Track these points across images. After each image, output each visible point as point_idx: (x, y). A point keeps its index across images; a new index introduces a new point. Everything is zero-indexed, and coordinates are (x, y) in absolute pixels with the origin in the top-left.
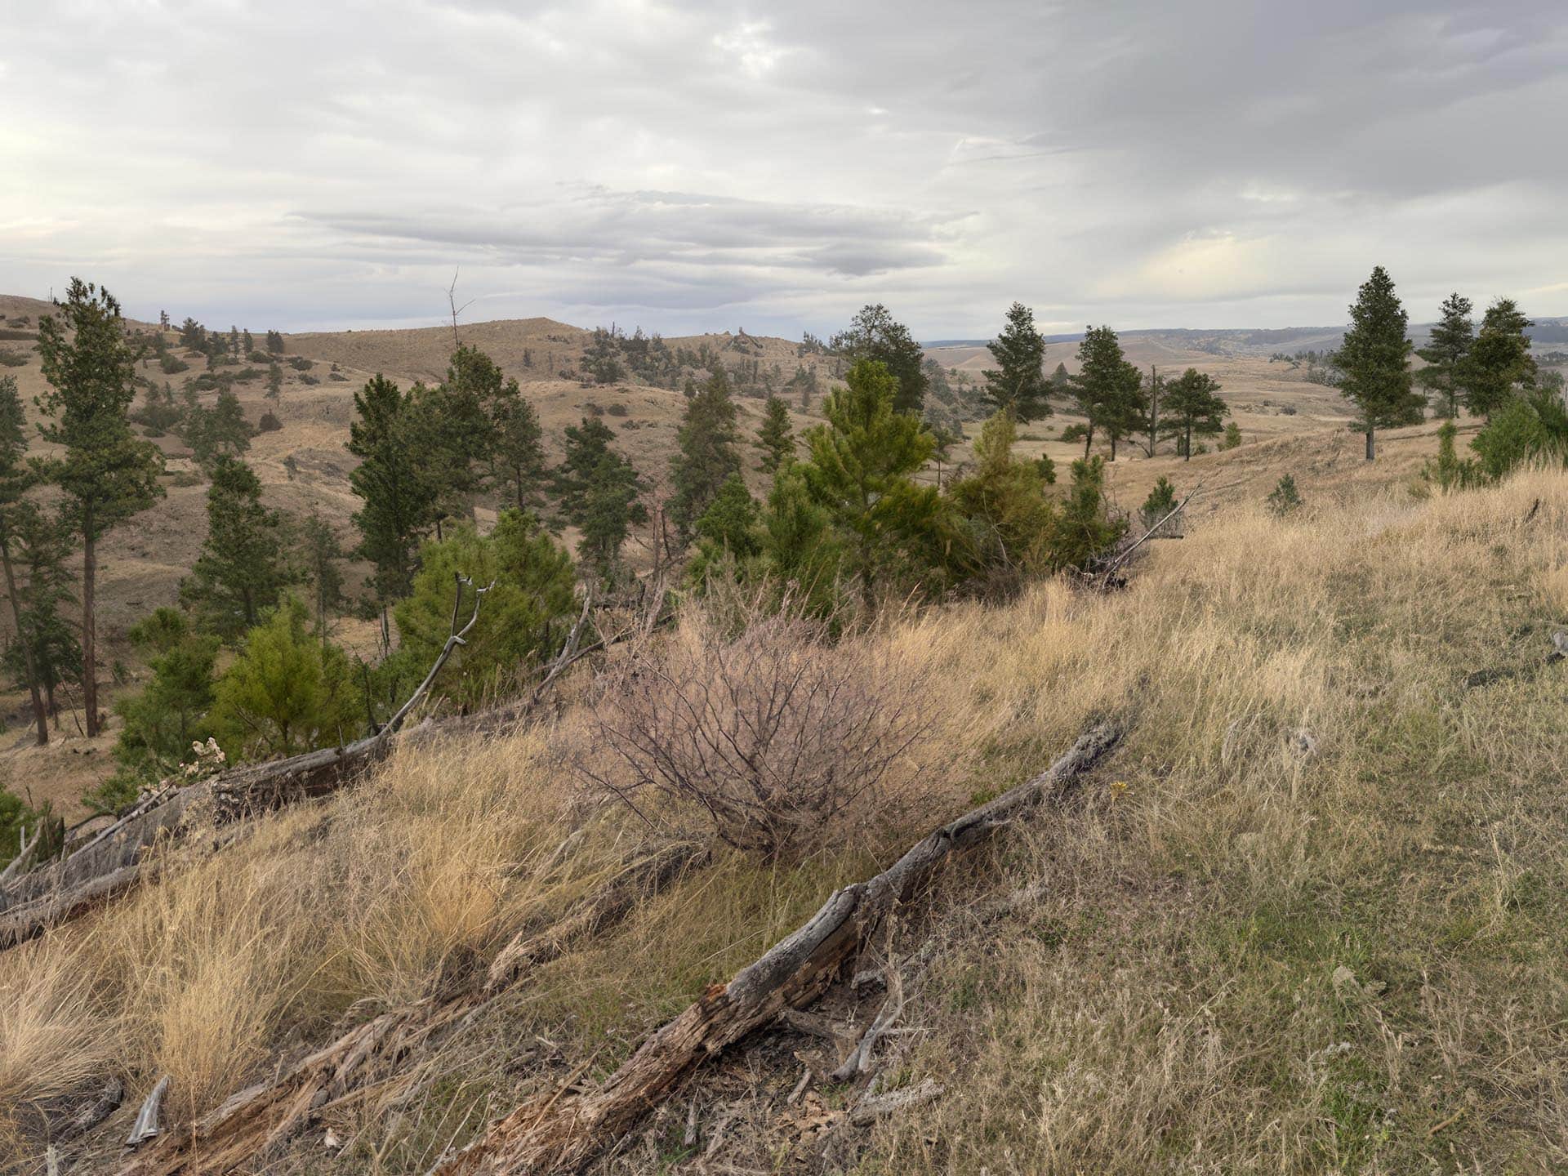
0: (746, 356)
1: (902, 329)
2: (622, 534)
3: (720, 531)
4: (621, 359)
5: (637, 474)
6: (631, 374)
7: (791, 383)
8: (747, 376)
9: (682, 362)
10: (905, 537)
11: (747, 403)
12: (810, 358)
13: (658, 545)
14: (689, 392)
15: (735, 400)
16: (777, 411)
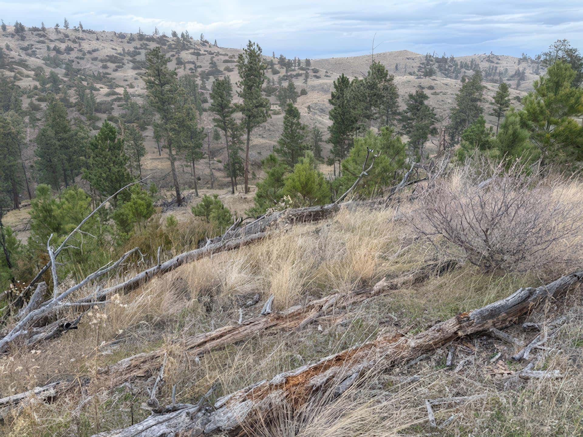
0: (492, 64)
1: (576, 50)
2: (426, 139)
3: (472, 139)
4: (435, 67)
5: (435, 115)
6: (439, 74)
7: (512, 77)
8: (491, 74)
9: (462, 67)
10: (565, 146)
11: (489, 85)
12: (524, 65)
13: (441, 144)
14: (463, 80)
15: (484, 84)
16: (504, 88)
